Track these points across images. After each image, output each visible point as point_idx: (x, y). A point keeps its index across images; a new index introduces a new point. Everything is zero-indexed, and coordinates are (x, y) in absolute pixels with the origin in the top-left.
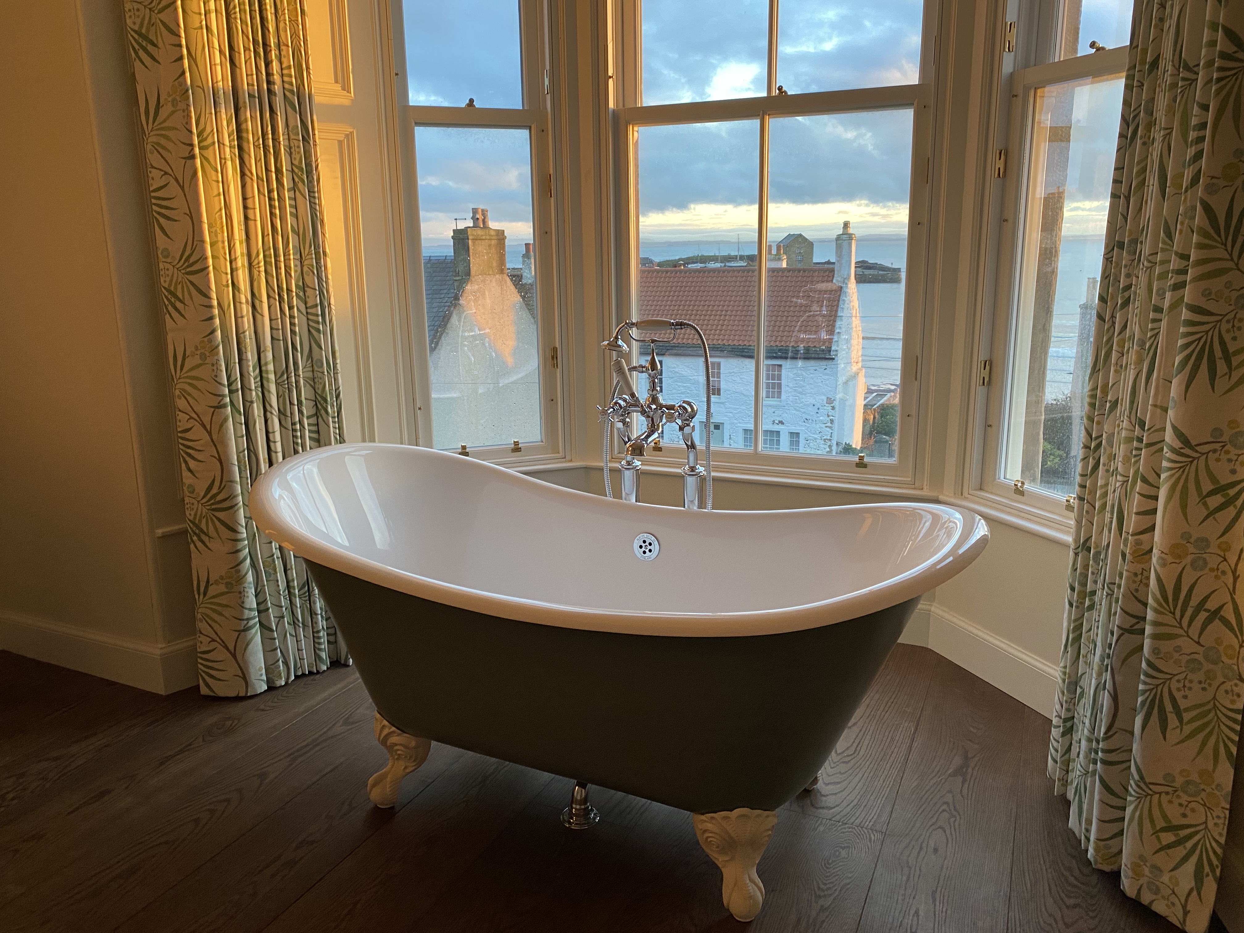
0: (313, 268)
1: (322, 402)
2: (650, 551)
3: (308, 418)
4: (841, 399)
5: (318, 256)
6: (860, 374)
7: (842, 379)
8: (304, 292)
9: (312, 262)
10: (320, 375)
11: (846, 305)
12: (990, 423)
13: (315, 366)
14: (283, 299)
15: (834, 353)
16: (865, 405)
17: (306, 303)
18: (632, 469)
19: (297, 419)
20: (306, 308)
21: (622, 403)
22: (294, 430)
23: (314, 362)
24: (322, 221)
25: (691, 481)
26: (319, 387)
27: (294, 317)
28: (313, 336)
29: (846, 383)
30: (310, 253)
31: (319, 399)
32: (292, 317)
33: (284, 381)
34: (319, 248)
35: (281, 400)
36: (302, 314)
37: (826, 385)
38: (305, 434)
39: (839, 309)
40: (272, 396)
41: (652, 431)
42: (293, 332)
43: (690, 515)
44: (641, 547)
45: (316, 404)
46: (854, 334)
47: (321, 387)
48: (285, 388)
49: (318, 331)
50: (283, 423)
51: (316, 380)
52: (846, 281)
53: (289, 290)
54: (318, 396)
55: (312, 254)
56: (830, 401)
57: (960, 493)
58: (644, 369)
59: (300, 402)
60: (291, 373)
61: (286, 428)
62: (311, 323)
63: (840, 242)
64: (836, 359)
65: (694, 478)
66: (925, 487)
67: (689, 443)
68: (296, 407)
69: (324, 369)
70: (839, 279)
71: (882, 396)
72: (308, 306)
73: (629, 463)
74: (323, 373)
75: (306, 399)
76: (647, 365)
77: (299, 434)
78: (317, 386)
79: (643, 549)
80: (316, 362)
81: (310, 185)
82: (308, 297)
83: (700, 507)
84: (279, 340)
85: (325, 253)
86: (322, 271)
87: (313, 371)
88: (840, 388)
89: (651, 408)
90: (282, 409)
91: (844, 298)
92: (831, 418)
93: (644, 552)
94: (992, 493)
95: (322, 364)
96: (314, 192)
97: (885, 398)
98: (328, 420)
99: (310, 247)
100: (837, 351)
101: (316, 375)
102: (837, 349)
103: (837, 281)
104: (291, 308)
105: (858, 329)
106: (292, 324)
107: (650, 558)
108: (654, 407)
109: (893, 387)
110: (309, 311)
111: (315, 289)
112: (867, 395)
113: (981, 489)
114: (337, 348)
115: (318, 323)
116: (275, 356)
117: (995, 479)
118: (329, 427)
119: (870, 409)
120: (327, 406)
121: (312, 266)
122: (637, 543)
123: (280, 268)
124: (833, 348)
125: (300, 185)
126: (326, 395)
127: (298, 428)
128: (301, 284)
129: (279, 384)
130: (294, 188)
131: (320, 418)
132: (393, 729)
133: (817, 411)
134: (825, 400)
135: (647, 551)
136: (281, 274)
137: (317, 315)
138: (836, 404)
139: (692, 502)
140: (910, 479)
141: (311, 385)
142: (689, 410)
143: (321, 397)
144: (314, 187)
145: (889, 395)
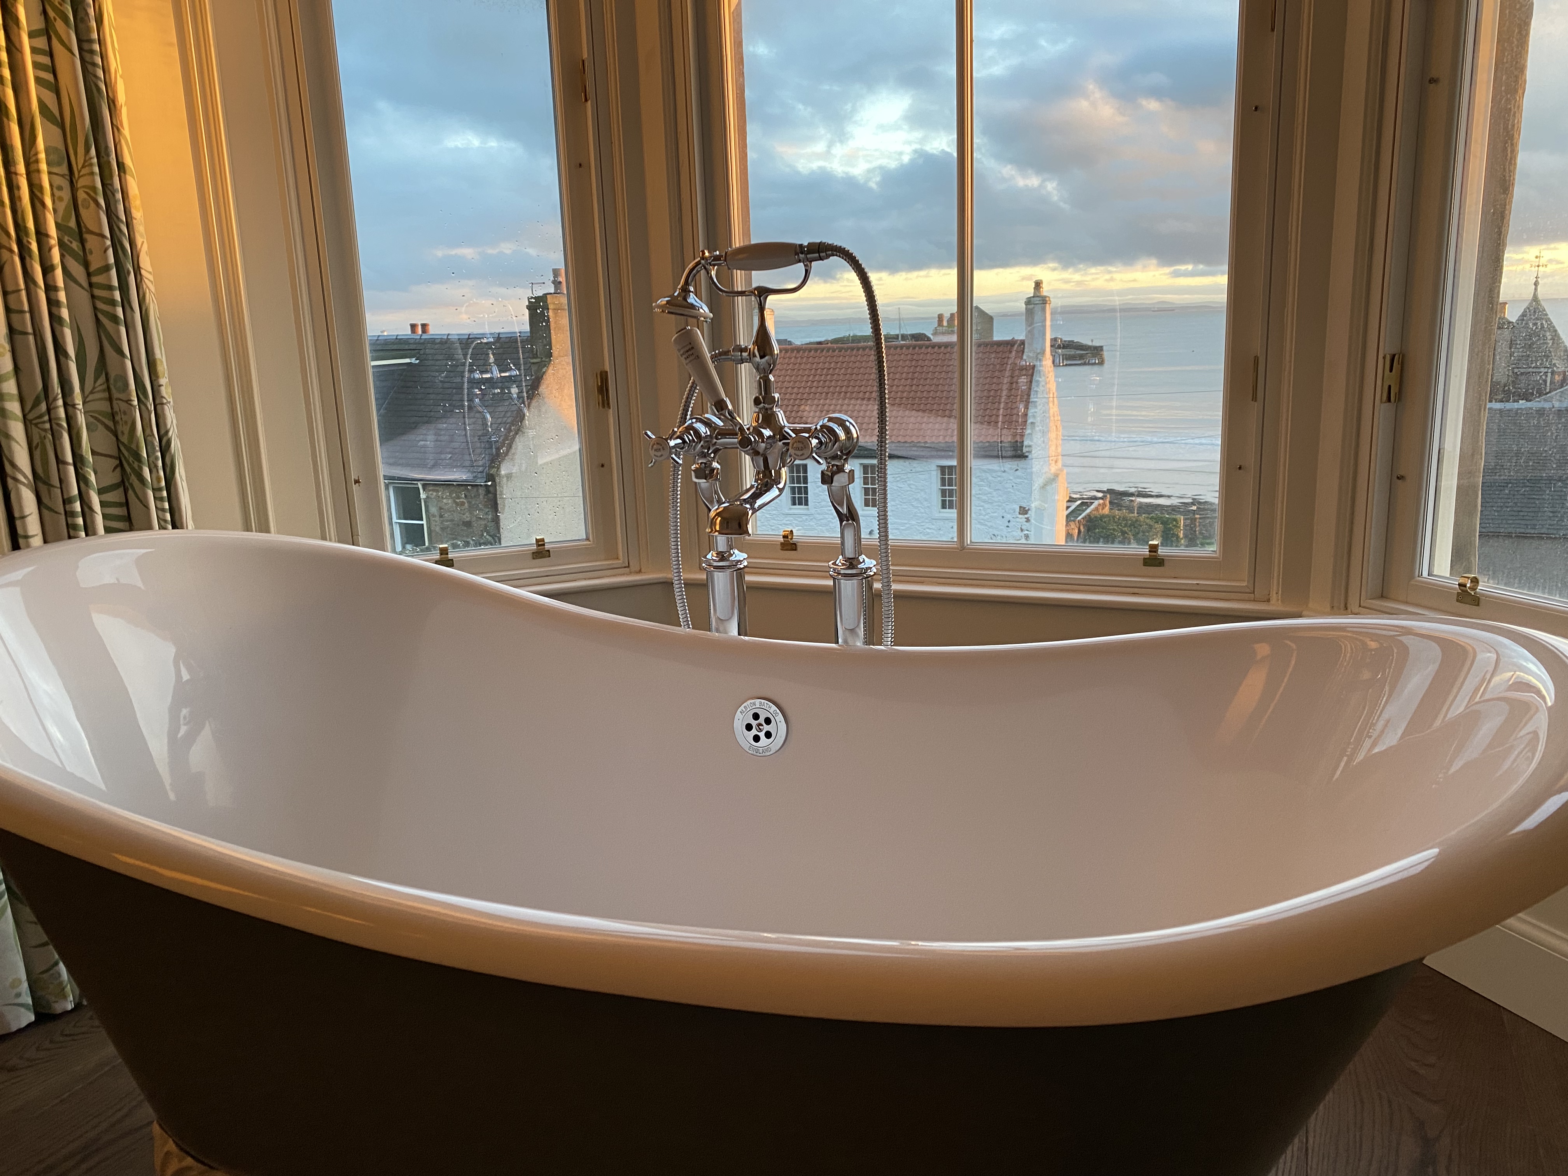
0: (96, 193)
1: (131, 459)
2: (768, 735)
3: (100, 492)
4: (1037, 509)
5: (106, 173)
6: (1060, 477)
7: (1038, 482)
8: (82, 242)
9: (94, 181)
10: (123, 406)
11: (1041, 388)
12: (1402, 473)
13: (114, 391)
14: (30, 250)
15: (1027, 449)
16: (1067, 516)
17: (86, 264)
18: (729, 567)
19: (75, 491)
20: (89, 275)
21: (703, 429)
22: (69, 514)
23: (112, 381)
24: (112, 104)
25: (849, 589)
26: (124, 429)
27: (56, 289)
28: (105, 330)
29: (1044, 487)
30: (87, 164)
31: (126, 453)
32: (50, 288)
33: (41, 416)
34: (108, 155)
35: (37, 454)
36: (76, 281)
37: (1018, 491)
38: (93, 522)
39: (1032, 393)
40: (15, 446)
41: (766, 485)
42: (55, 319)
43: (849, 657)
44: (749, 727)
45: (121, 464)
46: (1052, 424)
47: (126, 429)
48: (45, 430)
49: (115, 319)
50: (45, 500)
51: (117, 418)
52: (1040, 357)
53: (41, 235)
54: (122, 448)
55: (91, 165)
56: (1024, 511)
57: (1342, 605)
58: (745, 354)
59: (78, 460)
60: (55, 399)
61: (50, 509)
62: (100, 305)
63: (1031, 306)
64: (1030, 456)
65: (855, 582)
66: (1274, 597)
67: (844, 510)
68: (71, 469)
69: (130, 394)
70: (1031, 355)
71: (1087, 505)
72: (92, 269)
73: (722, 556)
74: (128, 401)
75: (93, 453)
76: (751, 346)
77: (80, 521)
78: (120, 428)
79: (754, 732)
80: (115, 381)
81: (81, 26)
82: (91, 253)
83: (869, 641)
84: (26, 333)
85: (121, 166)
86: (116, 201)
87: (110, 399)
88: (1036, 494)
89: (761, 435)
90: (40, 471)
91: (1037, 379)
92: (1026, 532)
93: (757, 739)
94: (1406, 603)
95: (126, 385)
96: (91, 41)
97: (1092, 507)
98: (145, 495)
99: (87, 150)
100: (1030, 446)
101: (116, 408)
102: (1030, 443)
103: (1028, 356)
104: (47, 270)
105: (1056, 419)
106: (52, 303)
107: (767, 750)
108: (767, 433)
109: (1100, 495)
110: (95, 279)
111: (103, 236)
112: (1069, 504)
113: (1383, 596)
114: (159, 353)
115: (113, 303)
116: (21, 365)
117: (1411, 576)
118: (147, 507)
119: (1074, 521)
120: (141, 469)
121: (94, 189)
122: (742, 718)
123: (19, 188)
124: (1025, 443)
125: (59, 25)
126: (138, 446)
127: (79, 509)
128: (73, 224)
129: (31, 421)
130: (47, 31)
131: (130, 492)
132: (189, 1161)
133: (1007, 524)
134: (1018, 510)
135: (762, 735)
136: (20, 199)
137: (110, 288)
138: (1031, 514)
139: (852, 631)
140: (1245, 584)
141: (107, 427)
142: (842, 435)
143: (129, 449)
144: (89, 30)
145: (1096, 503)
